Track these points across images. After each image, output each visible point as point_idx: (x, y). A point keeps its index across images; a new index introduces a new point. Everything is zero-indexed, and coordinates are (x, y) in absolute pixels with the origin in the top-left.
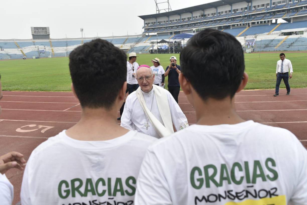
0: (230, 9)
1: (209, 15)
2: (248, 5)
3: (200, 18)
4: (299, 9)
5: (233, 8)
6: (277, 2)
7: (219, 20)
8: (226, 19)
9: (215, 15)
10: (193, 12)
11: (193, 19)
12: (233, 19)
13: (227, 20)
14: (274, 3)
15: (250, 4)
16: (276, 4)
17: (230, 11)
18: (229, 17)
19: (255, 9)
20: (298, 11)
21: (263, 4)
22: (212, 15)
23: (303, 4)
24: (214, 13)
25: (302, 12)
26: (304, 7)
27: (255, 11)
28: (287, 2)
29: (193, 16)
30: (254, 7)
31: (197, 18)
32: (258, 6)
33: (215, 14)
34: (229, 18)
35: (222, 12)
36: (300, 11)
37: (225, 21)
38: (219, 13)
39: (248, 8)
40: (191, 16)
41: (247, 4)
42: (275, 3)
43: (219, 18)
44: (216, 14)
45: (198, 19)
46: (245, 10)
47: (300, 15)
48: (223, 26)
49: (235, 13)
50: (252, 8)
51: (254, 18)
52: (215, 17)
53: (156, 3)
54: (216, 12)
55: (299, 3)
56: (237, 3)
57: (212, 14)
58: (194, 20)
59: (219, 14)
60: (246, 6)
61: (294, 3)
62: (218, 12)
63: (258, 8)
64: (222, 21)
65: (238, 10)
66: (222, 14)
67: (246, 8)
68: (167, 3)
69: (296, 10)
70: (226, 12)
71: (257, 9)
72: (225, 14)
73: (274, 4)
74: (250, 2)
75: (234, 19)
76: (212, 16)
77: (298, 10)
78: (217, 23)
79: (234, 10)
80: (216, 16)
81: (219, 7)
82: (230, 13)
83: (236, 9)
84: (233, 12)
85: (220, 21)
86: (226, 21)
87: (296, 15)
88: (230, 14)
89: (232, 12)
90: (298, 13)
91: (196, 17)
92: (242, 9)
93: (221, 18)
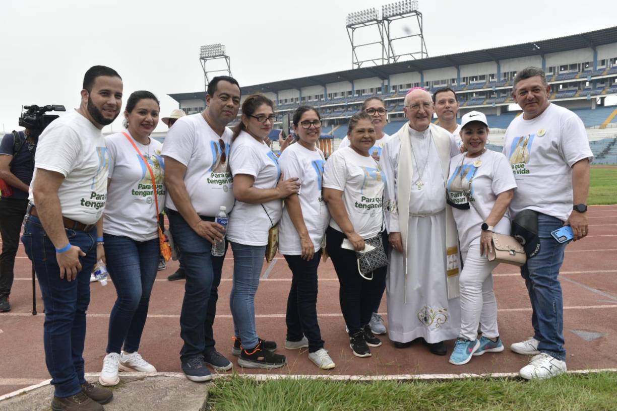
0: (350, 90)
1: (310, 98)
2: (383, 84)
3: (292, 103)
4: (468, 96)
5: (357, 88)
6: (432, 82)
7: (330, 108)
8: (342, 107)
9: (322, 99)
10: (279, 91)
11: (280, 104)
12: (355, 107)
13: (346, 108)
14: (427, 83)
15: (386, 83)
16: (431, 85)
17: (350, 93)
18: (349, 103)
19: (396, 92)
20: (467, 100)
21: (409, 83)
22: (316, 98)
23: (474, 89)
24: (319, 94)
25: (474, 101)
26: (476, 93)
27: (396, 94)
28: (449, 83)
29: (279, 99)
30: (394, 87)
31: (287, 103)
32: (401, 87)
33: (322, 96)
34: (349, 106)
35: (336, 94)
36: (470, 99)
37: (341, 109)
38: (330, 95)
39: (382, 89)
40: (276, 99)
41: (382, 82)
42: (430, 82)
43: (331, 104)
44: (324, 96)
45: (289, 105)
46: (378, 93)
47: (472, 105)
48: (337, 119)
49: (359, 96)
50: (390, 90)
51: (395, 107)
52: (323, 103)
53: (204, 71)
54: (323, 93)
55: (467, 86)
56: (363, 80)
57: (316, 96)
58: (281, 106)
59: (329, 97)
60: (380, 86)
61: (459, 86)
62: (328, 92)
63: (401, 90)
64: (335, 110)
65: (365, 91)
66: (335, 98)
67: (379, 89)
68: (227, 71)
69: (464, 97)
70: (343, 93)
71: (400, 92)
72: (341, 97)
73: (427, 85)
74: (386, 79)
75: (357, 107)
76: (317, 100)
77: (467, 98)
78: (327, 113)
79: (357, 91)
80: (323, 101)
81: (330, 84)
82: (350, 96)
83: (361, 90)
84: (356, 95)
85: (332, 110)
86: (343, 110)
87: (465, 104)
88: (351, 98)
89: (354, 94)
90: (467, 102)
91: (286, 101)
92: (372, 90)
93: (334, 104)
